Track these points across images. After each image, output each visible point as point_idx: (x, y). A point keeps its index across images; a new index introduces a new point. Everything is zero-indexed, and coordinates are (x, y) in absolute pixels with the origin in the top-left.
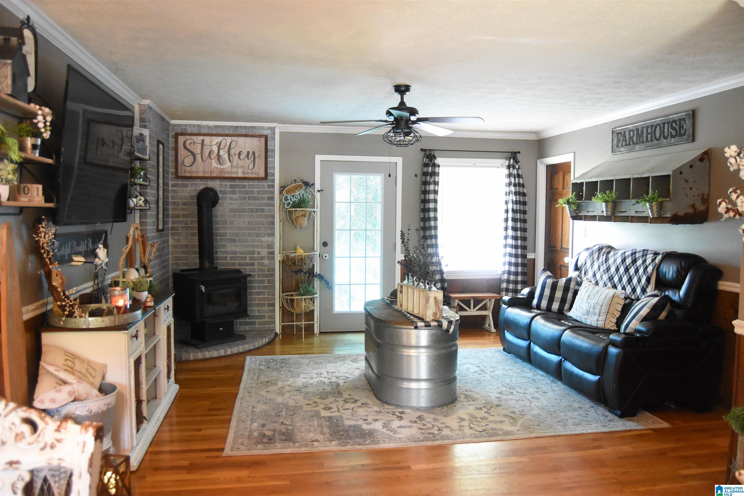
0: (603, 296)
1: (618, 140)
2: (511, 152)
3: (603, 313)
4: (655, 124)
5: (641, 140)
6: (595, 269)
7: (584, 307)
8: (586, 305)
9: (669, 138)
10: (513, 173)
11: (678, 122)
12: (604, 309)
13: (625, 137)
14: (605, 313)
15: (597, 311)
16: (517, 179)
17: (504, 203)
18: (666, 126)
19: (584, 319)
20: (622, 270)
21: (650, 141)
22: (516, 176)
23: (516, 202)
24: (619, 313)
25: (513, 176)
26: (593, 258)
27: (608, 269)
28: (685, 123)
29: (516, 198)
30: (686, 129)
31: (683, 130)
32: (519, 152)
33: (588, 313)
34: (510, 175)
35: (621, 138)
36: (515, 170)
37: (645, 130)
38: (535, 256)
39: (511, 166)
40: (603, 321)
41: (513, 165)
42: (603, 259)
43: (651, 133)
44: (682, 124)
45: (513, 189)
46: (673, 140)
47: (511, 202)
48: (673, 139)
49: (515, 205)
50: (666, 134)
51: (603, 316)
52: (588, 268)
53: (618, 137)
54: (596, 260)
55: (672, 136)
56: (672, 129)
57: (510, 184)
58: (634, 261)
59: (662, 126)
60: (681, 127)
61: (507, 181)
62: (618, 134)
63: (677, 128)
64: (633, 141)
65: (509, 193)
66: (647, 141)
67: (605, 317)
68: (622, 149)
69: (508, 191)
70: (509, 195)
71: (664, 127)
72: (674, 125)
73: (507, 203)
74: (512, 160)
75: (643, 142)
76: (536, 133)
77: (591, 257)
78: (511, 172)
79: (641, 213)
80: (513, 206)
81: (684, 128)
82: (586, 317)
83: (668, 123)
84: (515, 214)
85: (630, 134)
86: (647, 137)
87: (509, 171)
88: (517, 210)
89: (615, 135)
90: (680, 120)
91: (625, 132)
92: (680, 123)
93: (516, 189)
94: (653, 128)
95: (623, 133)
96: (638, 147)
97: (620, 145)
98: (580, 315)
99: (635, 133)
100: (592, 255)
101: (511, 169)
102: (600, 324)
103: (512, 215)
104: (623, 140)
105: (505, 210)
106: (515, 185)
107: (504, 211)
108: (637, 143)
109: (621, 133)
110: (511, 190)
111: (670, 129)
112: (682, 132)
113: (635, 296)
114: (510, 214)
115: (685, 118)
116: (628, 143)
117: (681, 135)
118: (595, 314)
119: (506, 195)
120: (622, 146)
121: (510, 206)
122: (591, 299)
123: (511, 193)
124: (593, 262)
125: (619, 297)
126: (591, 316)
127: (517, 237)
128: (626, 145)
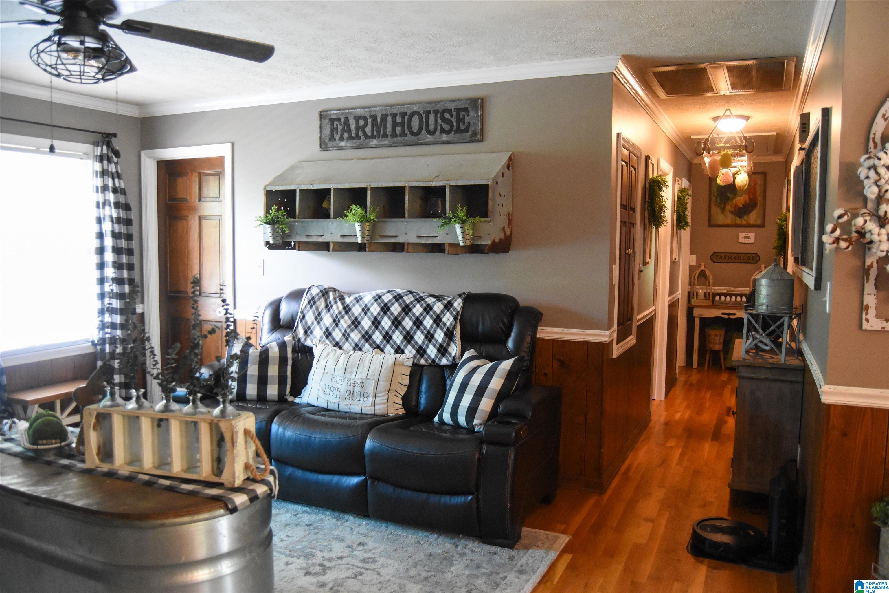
0: (375, 367)
1: (333, 130)
2: (102, 134)
3: (381, 392)
4: (409, 112)
5: (382, 133)
6: (328, 325)
7: (339, 386)
8: (344, 384)
9: (438, 133)
10: (110, 170)
11: (454, 113)
12: (383, 385)
13: (349, 126)
14: (385, 391)
15: (370, 390)
16: (116, 180)
17: (94, 221)
18: (432, 117)
19: (346, 405)
20: (386, 323)
21: (400, 136)
22: (115, 175)
23: (119, 220)
24: (405, 389)
25: (110, 175)
26: (317, 308)
27: (356, 323)
28: (468, 115)
29: (118, 214)
30: (469, 123)
31: (464, 124)
32: (115, 135)
33: (351, 395)
34: (104, 173)
35: (340, 128)
36: (113, 165)
37: (389, 119)
38: (143, 308)
39: (105, 157)
40: (384, 403)
41: (108, 156)
42: (338, 308)
43: (402, 124)
44: (461, 116)
45: (111, 197)
46: (445, 137)
47: (108, 219)
48: (445, 135)
49: (116, 226)
50: (432, 127)
51: (382, 396)
52: (309, 323)
53: (332, 124)
54: (324, 311)
55: (443, 131)
56: (442, 120)
57: (105, 188)
58: (407, 309)
59: (424, 116)
60: (460, 120)
61: (99, 182)
62: (332, 120)
63: (454, 120)
64: (364, 133)
65: (104, 204)
66: (394, 134)
67: (386, 397)
68: (342, 144)
69: (101, 200)
70: (104, 208)
71: (427, 118)
72: (447, 116)
73: (99, 221)
74: (105, 147)
75: (385, 136)
76: (140, 105)
77: (314, 307)
78: (105, 167)
79: (431, 239)
80: (113, 227)
81: (466, 121)
82: (350, 402)
83: (436, 112)
84: (118, 241)
85: (357, 122)
86: (394, 130)
87: (103, 167)
88: (120, 233)
89: (326, 121)
90: (458, 111)
91: (347, 119)
92: (458, 115)
93: (116, 198)
94: (406, 118)
95: (342, 120)
96: (375, 142)
97: (337, 137)
98: (337, 400)
99: (370, 120)
100: (315, 303)
101: (105, 162)
102: (379, 409)
103: (113, 242)
104: (343, 131)
105: (97, 233)
106: (115, 191)
107: (94, 235)
108: (373, 137)
109: (339, 119)
110: (107, 198)
111: (439, 121)
112: (462, 127)
113: (426, 361)
114: (109, 242)
115: (467, 108)
116: (354, 135)
117: (459, 131)
118: (366, 395)
119: (98, 206)
120: (342, 139)
121: (107, 227)
122: (351, 373)
123: (107, 203)
124: (319, 314)
125: (403, 365)
126: (358, 399)
127: (123, 279)
128: (350, 138)
